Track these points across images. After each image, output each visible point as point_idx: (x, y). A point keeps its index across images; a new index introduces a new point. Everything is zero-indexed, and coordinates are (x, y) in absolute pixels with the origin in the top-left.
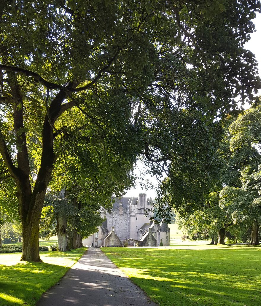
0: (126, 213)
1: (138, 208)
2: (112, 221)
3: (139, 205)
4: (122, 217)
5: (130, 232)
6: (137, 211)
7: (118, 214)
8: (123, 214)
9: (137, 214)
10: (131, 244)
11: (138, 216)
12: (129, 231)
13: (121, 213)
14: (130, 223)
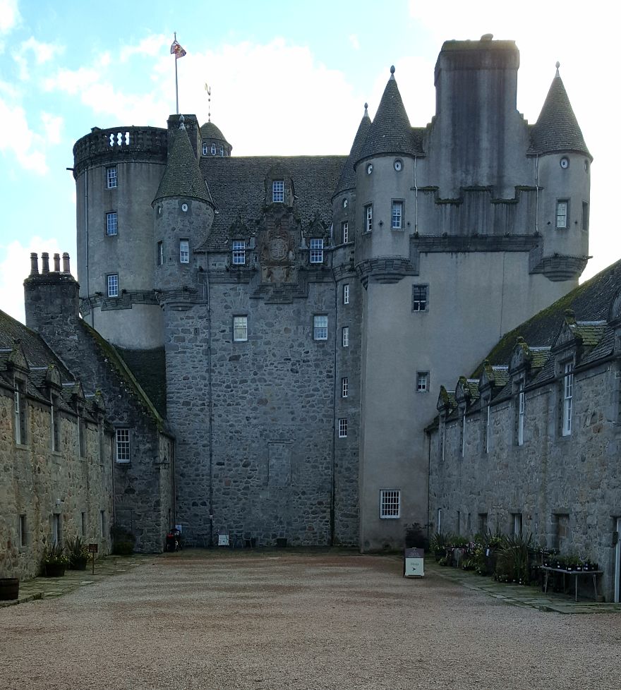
0: (324, 273)
1: (434, 190)
2: (209, 351)
3: (445, 154)
4: (289, 310)
5: (356, 433)
6: (419, 219)
7: (252, 287)
8: (294, 278)
9: (423, 244)
10: (373, 546)
11: (435, 269)
12: (352, 425)
13: (279, 273)
14: (357, 360)
